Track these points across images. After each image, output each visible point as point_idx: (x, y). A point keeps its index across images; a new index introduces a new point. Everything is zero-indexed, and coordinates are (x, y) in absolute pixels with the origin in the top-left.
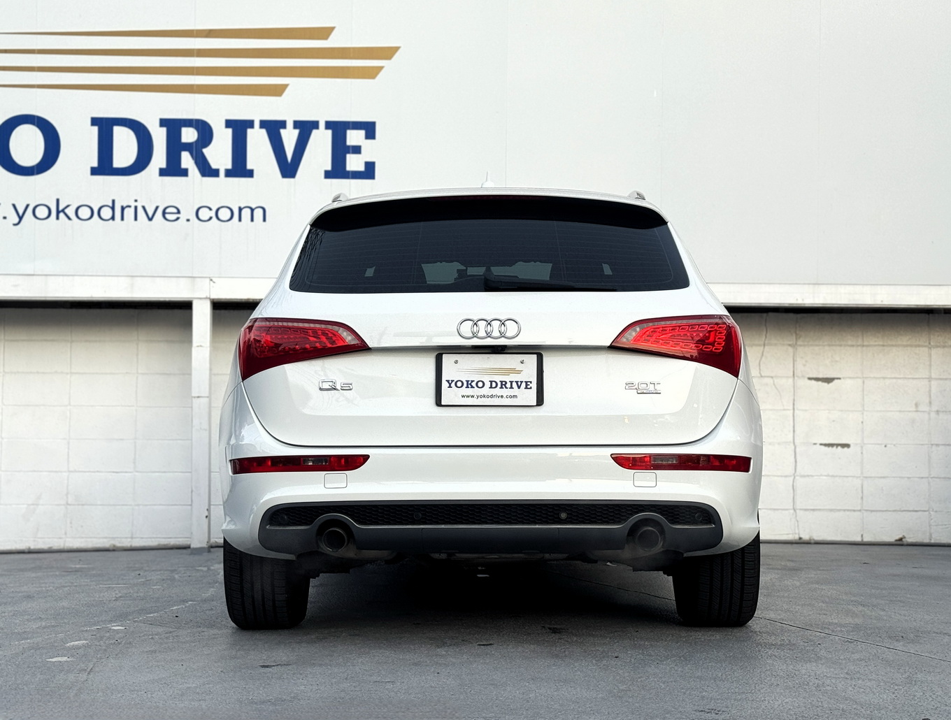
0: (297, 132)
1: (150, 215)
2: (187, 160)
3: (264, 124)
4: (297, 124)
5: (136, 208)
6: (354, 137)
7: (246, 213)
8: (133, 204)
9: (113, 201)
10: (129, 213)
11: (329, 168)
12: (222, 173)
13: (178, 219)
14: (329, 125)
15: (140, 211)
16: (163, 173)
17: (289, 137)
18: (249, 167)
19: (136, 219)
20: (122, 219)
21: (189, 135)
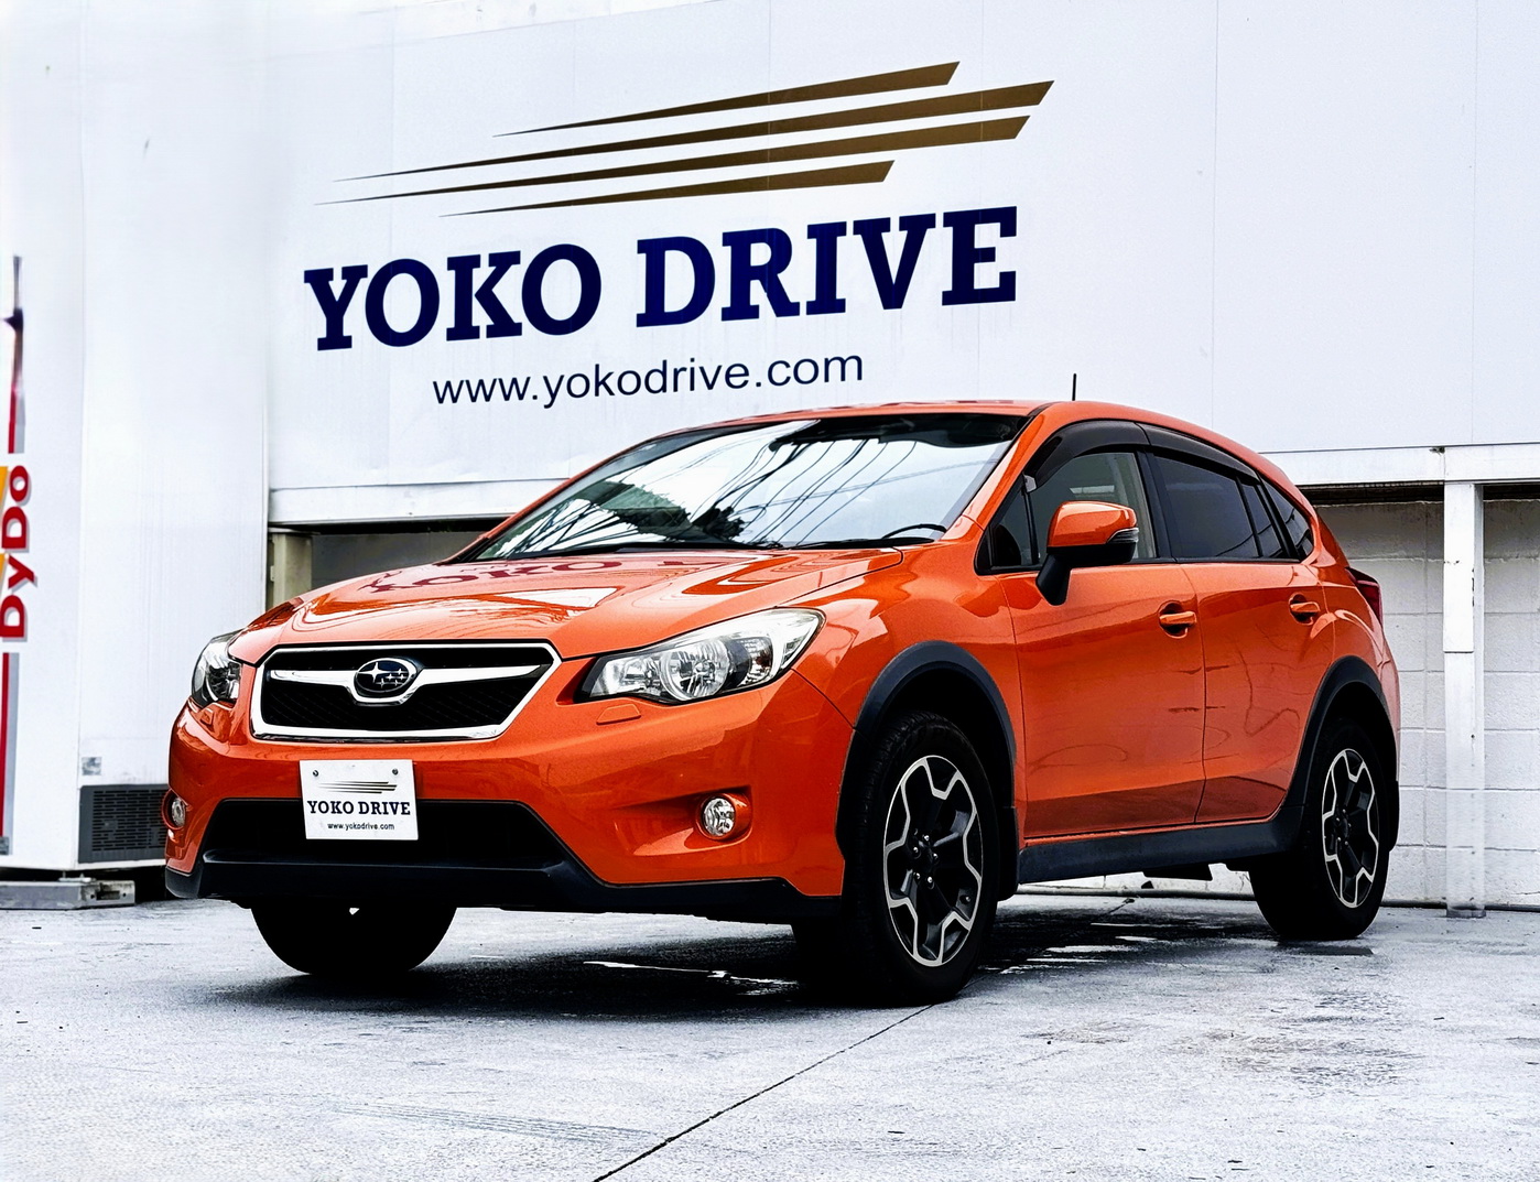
0: (905, 233)
1: (710, 382)
2: (757, 293)
3: (860, 227)
4: (906, 222)
5: (692, 370)
6: (986, 235)
7: (835, 367)
8: (689, 365)
9: (665, 362)
10: (684, 378)
11: (949, 288)
12: (803, 308)
13: (746, 383)
14: (950, 219)
15: (698, 374)
16: (728, 314)
17: (894, 242)
18: (839, 296)
19: (692, 388)
20: (676, 389)
21: (760, 254)
